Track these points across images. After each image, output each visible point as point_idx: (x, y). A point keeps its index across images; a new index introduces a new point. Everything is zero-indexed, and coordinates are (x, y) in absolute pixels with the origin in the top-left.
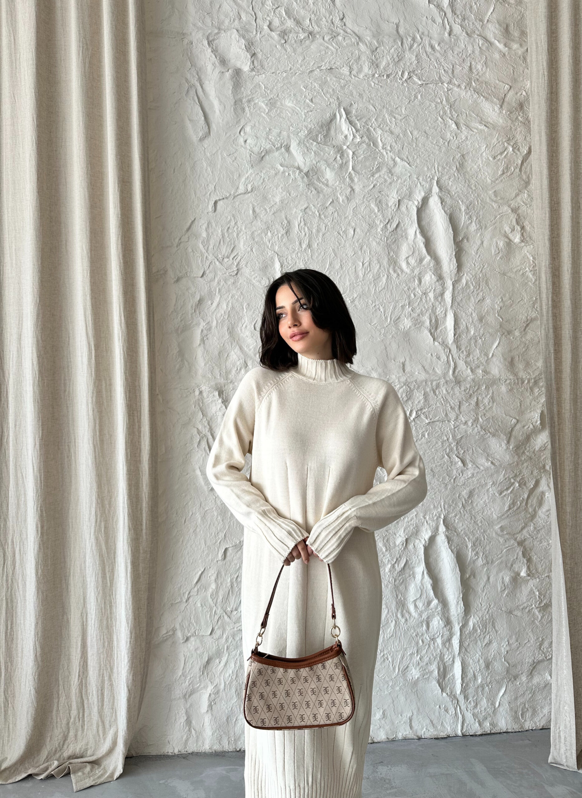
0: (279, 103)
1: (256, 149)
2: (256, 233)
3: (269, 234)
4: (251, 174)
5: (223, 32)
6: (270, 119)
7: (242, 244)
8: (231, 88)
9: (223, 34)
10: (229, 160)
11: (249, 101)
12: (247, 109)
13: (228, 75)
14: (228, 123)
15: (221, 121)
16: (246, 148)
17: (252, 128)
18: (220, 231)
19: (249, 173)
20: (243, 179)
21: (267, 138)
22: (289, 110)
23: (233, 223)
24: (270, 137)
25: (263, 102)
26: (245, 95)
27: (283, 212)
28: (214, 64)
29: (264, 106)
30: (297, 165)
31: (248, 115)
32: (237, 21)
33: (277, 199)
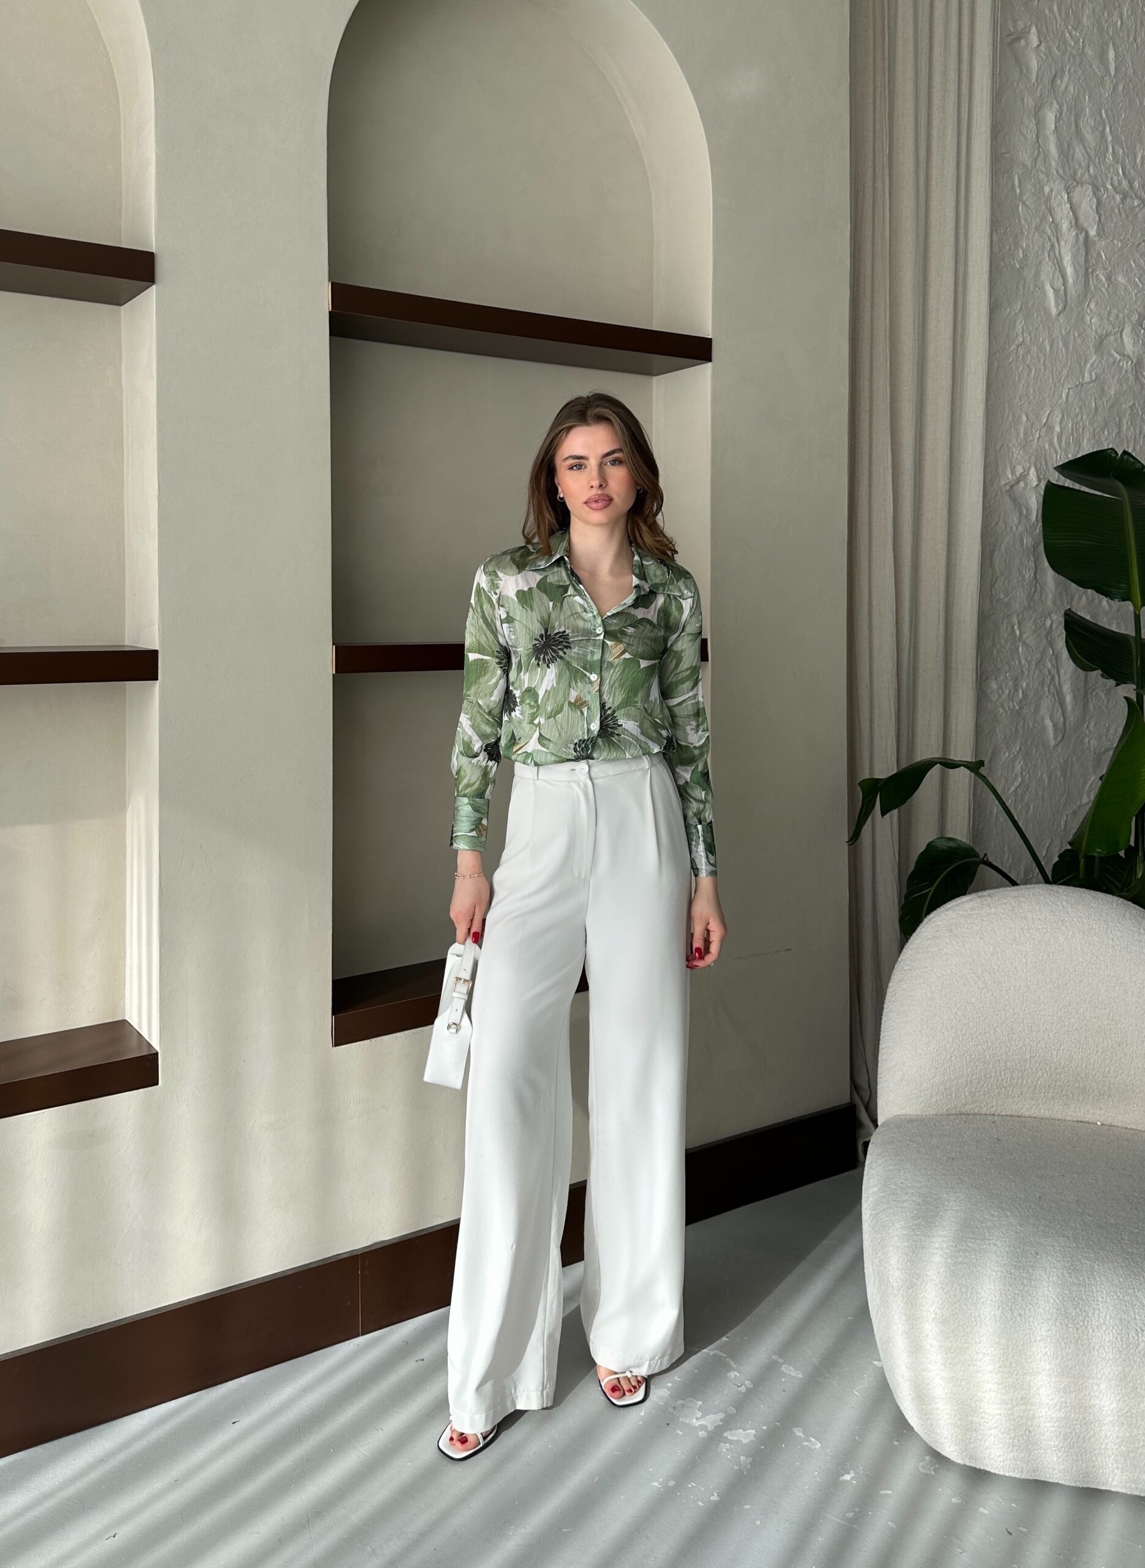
0: (1113, 277)
1: (1099, 331)
2: (1097, 430)
3: (1106, 432)
4: (1095, 361)
5: (1079, 185)
6: (1109, 296)
7: (1085, 441)
8: (1084, 254)
9: (1079, 189)
10: (1079, 341)
11: (1093, 271)
12: (1091, 280)
13: (1081, 237)
14: (1079, 296)
15: (1073, 292)
16: (1091, 329)
17: (1097, 304)
18: (1070, 426)
19: (1093, 359)
20: (1088, 366)
21: (1108, 319)
22: (1123, 287)
23: (1080, 417)
24: (1111, 318)
25: (1103, 274)
26: (1091, 264)
27: (1115, 409)
28: (1071, 223)
29: (1104, 279)
30: (1126, 353)
31: (1093, 288)
32: (1086, 173)
33: (1112, 392)
